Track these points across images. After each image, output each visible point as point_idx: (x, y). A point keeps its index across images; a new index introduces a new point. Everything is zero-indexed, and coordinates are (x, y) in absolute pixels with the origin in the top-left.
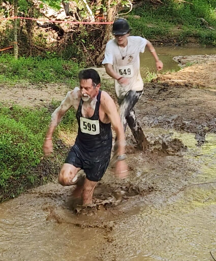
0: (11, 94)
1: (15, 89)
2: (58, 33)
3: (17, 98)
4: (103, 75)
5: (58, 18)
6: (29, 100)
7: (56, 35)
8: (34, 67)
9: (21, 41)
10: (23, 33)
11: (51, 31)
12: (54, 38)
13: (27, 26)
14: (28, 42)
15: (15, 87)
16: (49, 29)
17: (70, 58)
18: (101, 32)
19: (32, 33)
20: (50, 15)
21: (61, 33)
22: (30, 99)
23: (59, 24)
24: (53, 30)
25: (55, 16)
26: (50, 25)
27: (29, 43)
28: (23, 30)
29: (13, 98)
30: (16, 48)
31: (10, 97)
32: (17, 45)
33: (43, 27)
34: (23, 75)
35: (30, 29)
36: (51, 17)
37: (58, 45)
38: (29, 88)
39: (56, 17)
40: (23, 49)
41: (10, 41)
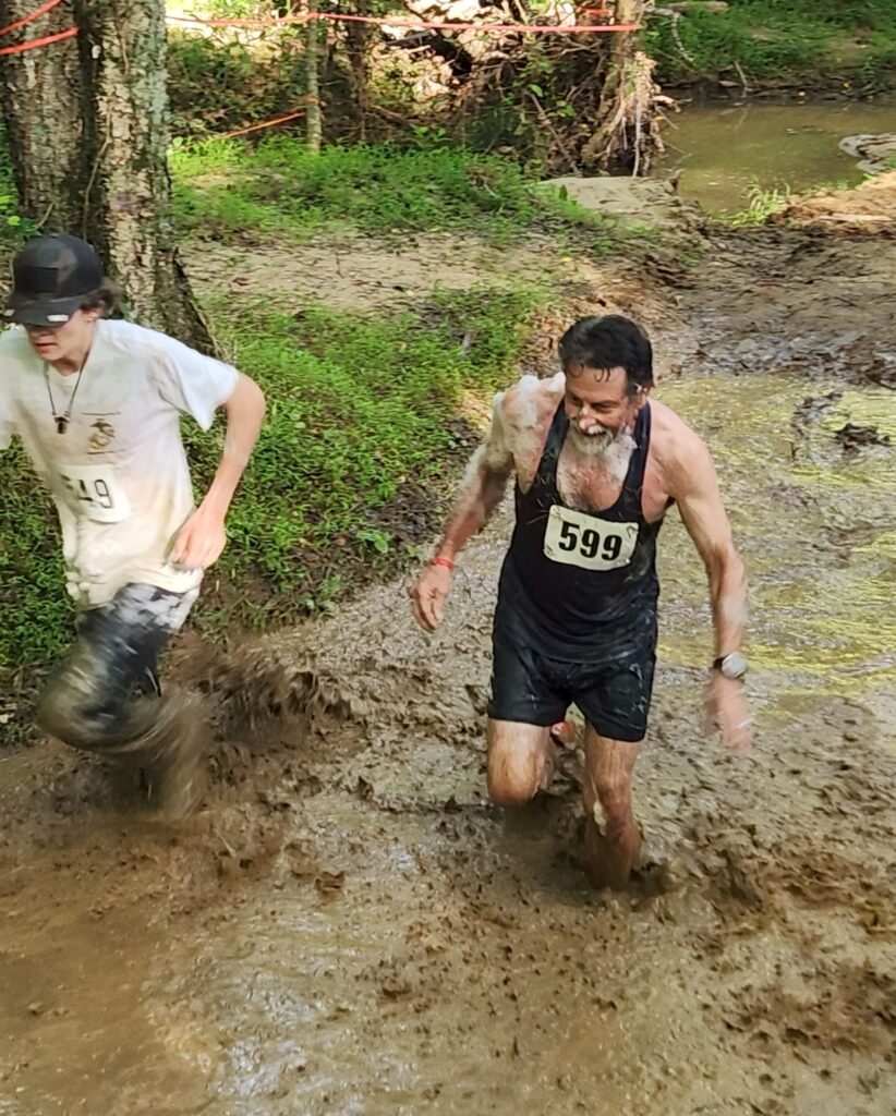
0: (299, 267)
1: (314, 253)
2: (451, 66)
3: (317, 282)
4: (603, 202)
5: (451, 16)
6: (359, 288)
7: (446, 70)
8: (375, 178)
9: (329, 95)
10: (337, 68)
11: (431, 59)
12: (438, 81)
13: (351, 44)
14: (353, 96)
15: (312, 246)
16: (424, 52)
17: (493, 148)
18: (597, 60)
19: (367, 68)
20: (427, 6)
21: (463, 63)
22: (360, 283)
23: (455, 35)
24: (437, 54)
25: (443, 8)
26: (425, 40)
27: (357, 101)
28: (337, 57)
29: (304, 280)
30: (314, 117)
31: (297, 278)
32: (317, 108)
33: (403, 44)
34: (337, 207)
35: (361, 54)
36: (428, 11)
37: (452, 106)
38: (359, 249)
39: (444, 12)
40: (337, 120)
41: (295, 93)
